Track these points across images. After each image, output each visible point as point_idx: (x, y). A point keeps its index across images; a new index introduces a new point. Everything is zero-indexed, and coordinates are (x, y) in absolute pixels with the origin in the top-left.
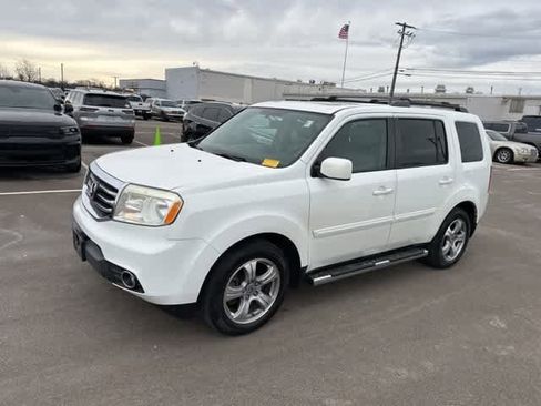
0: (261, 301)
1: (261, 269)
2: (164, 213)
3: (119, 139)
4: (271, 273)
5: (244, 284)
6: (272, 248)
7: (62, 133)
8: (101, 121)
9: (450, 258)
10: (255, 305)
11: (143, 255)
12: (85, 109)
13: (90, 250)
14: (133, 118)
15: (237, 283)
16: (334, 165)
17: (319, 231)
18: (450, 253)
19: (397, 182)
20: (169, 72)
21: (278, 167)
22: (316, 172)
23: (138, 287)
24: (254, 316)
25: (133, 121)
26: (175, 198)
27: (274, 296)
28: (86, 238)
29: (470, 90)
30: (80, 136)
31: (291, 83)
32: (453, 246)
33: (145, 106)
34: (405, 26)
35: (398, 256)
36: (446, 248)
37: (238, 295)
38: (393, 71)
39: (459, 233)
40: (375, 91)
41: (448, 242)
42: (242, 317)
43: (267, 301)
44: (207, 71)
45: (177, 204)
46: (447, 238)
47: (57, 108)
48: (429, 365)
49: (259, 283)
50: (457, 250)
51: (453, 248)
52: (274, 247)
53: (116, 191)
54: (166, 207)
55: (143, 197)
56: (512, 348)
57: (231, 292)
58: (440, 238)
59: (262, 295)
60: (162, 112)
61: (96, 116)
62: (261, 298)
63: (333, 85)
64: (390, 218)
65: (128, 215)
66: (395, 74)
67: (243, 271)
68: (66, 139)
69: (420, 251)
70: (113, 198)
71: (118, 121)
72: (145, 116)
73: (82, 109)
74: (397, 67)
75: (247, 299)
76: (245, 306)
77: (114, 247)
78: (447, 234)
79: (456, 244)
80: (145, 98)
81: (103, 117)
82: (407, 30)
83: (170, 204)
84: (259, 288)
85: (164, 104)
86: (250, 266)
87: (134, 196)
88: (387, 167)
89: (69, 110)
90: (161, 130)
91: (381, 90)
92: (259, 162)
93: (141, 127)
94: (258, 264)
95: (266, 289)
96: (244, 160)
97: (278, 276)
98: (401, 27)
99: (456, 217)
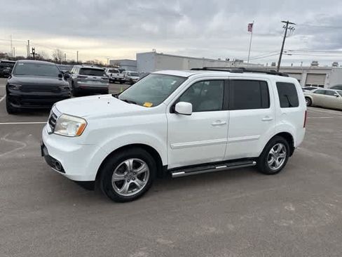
0: (137, 184)
1: (137, 165)
4: (144, 168)
5: (126, 173)
6: (144, 152)
7: (59, 90)
8: (89, 84)
9: (275, 168)
10: (133, 186)
12: (81, 77)
14: (106, 82)
15: (121, 172)
17: (175, 145)
18: (274, 164)
19: (229, 118)
20: (139, 55)
21: (152, 106)
22: (173, 110)
23: (62, 170)
24: (133, 192)
25: (108, 84)
26: (83, 122)
27: (145, 182)
29: (335, 64)
30: (70, 92)
32: (277, 161)
33: (121, 76)
34: (288, 23)
35: (233, 164)
36: (271, 161)
37: (122, 179)
38: (280, 52)
39: (281, 152)
40: (270, 65)
41: (272, 158)
42: (123, 192)
43: (141, 184)
44: (161, 54)
45: (84, 124)
46: (271, 155)
47: (60, 76)
48: (231, 227)
49: (136, 173)
50: (280, 164)
51: (277, 162)
53: (56, 117)
54: (78, 126)
56: (292, 222)
57: (116, 177)
58: (265, 154)
59: (137, 180)
60: (131, 79)
61: (86, 81)
62: (137, 182)
63: (242, 61)
64: (225, 140)
66: (281, 54)
67: (125, 165)
68: (62, 93)
69: (250, 162)
70: (55, 121)
71: (99, 84)
73: (78, 77)
74: (282, 50)
75: (128, 182)
76: (127, 185)
77: (53, 148)
78: (271, 152)
79: (279, 160)
80: (121, 71)
81: (90, 81)
82: (289, 25)
83: (80, 125)
84: (135, 176)
85: (132, 75)
86: (129, 162)
88: (223, 109)
89: (67, 77)
91: (274, 64)
94: (134, 162)
95: (141, 177)
97: (148, 170)
98: (285, 24)
99: (277, 142)
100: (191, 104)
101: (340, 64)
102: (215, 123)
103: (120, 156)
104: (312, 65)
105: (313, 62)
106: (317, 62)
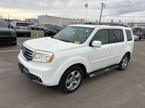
0: (76, 83)
1: (76, 74)
2: (48, 58)
3: (26, 35)
4: (78, 75)
5: (71, 78)
6: (79, 68)
7: (11, 34)
8: (21, 30)
9: (124, 68)
10: (74, 84)
11: (42, 72)
12: (17, 27)
13: (24, 69)
14: (30, 29)
15: (69, 78)
16: (96, 43)
17: (91, 62)
19: (112, 47)
20: (39, 16)
21: (79, 44)
22: (90, 45)
23: (41, 81)
24: (74, 87)
25: (30, 30)
26: (51, 54)
27: (79, 81)
28: (23, 66)
29: (120, 21)
30: (16, 35)
31: (72, 20)
33: (33, 26)
34: (103, 4)
36: (123, 65)
37: (70, 82)
38: (100, 16)
39: (126, 60)
41: (123, 63)
42: (70, 88)
43: (77, 83)
44: (49, 16)
45: (52, 56)
46: (123, 62)
47: (9, 27)
48: (125, 99)
49: (75, 78)
50: (126, 65)
51: (124, 65)
52: (79, 67)
55: (41, 54)
57: (68, 81)
58: (122, 62)
59: (76, 81)
61: (20, 29)
62: (75, 82)
63: (84, 20)
64: (110, 57)
65: (37, 59)
66: (101, 17)
67: (71, 75)
68: (12, 36)
70: (31, 54)
71: (26, 30)
72: (33, 29)
73: (16, 27)
75: (72, 83)
76: (71, 85)
78: (123, 61)
80: (33, 24)
81: (22, 29)
83: (50, 56)
85: (38, 25)
86: (73, 73)
87: (38, 54)
88: (109, 43)
89: (12, 27)
90: (38, 33)
92: (74, 42)
93: (33, 32)
94: (75, 72)
95: (77, 79)
96: (69, 42)
97: (81, 76)
98: (102, 4)
99: (126, 56)
100: (101, 42)
101: (121, 21)
102: (107, 50)
103: (69, 71)
104: (111, 21)
105: (112, 20)
106: (113, 20)
